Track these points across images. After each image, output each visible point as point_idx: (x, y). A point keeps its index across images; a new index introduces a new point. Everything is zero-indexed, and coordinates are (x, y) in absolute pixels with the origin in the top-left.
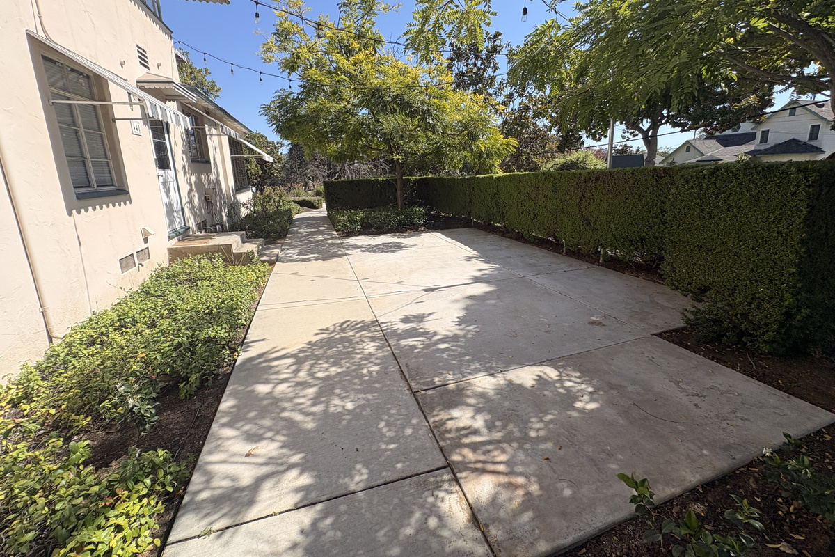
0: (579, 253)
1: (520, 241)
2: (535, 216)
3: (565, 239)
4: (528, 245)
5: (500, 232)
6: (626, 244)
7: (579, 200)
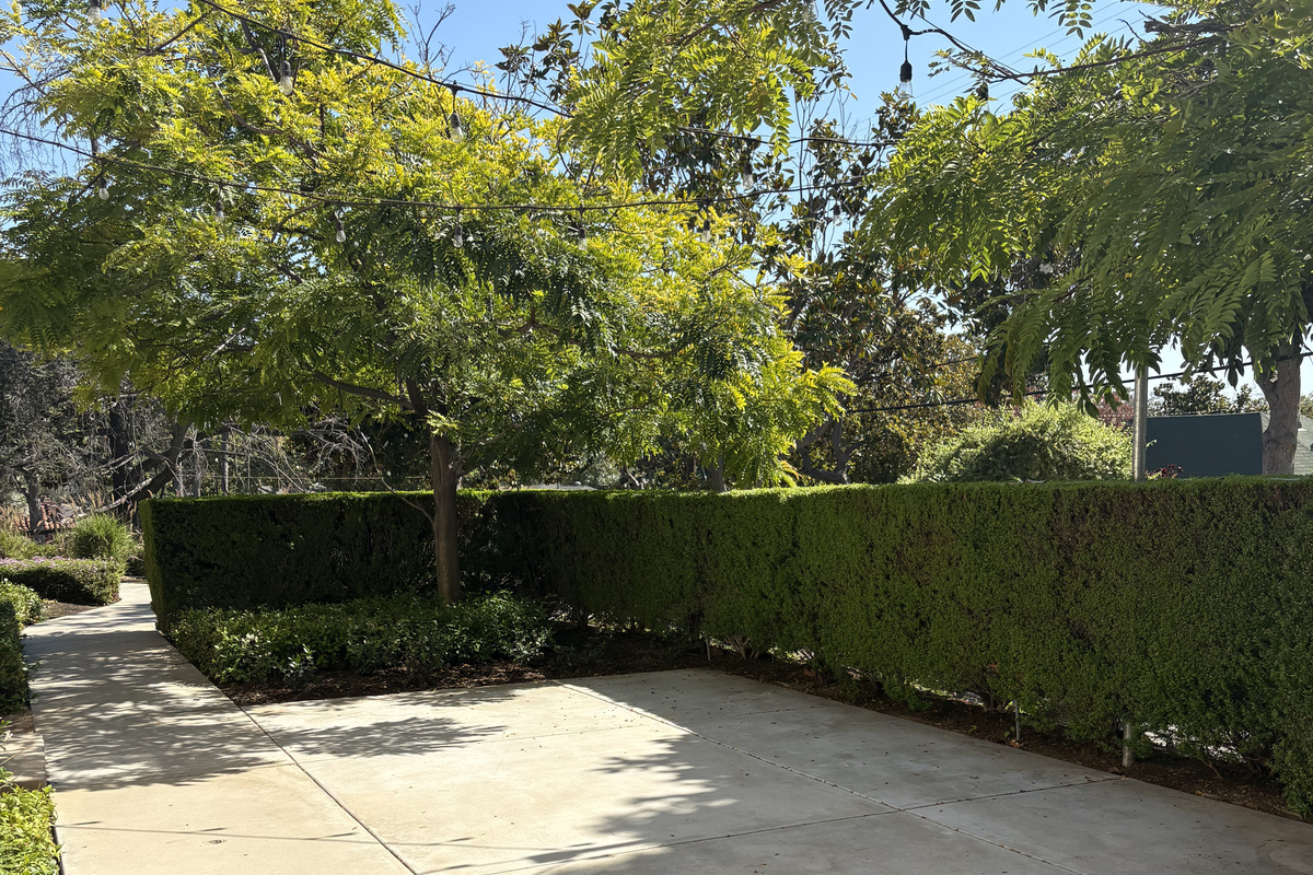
0: (1061, 739)
1: (874, 707)
2: (922, 624)
3: (1016, 696)
4: (900, 721)
5: (803, 679)
6: (1193, 704)
7: (1054, 573)
